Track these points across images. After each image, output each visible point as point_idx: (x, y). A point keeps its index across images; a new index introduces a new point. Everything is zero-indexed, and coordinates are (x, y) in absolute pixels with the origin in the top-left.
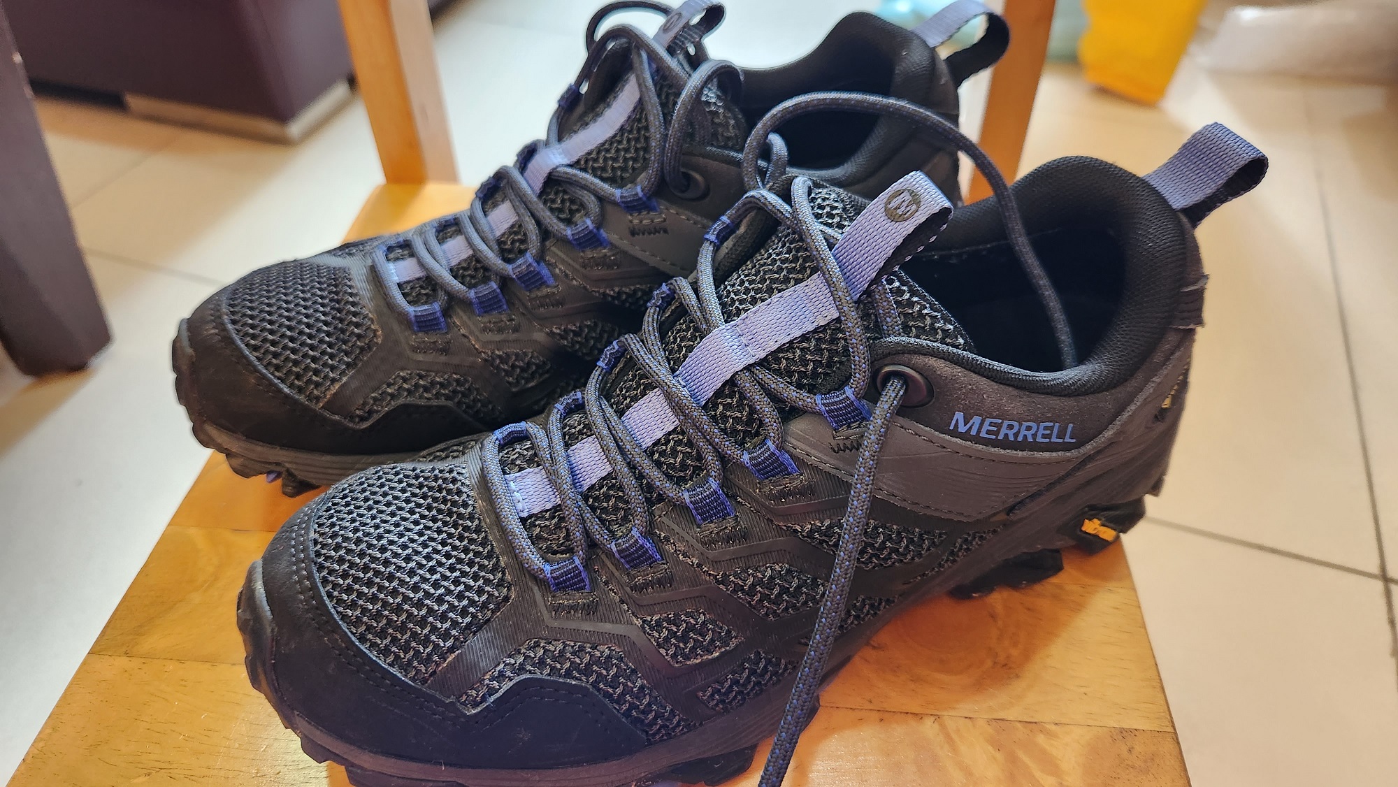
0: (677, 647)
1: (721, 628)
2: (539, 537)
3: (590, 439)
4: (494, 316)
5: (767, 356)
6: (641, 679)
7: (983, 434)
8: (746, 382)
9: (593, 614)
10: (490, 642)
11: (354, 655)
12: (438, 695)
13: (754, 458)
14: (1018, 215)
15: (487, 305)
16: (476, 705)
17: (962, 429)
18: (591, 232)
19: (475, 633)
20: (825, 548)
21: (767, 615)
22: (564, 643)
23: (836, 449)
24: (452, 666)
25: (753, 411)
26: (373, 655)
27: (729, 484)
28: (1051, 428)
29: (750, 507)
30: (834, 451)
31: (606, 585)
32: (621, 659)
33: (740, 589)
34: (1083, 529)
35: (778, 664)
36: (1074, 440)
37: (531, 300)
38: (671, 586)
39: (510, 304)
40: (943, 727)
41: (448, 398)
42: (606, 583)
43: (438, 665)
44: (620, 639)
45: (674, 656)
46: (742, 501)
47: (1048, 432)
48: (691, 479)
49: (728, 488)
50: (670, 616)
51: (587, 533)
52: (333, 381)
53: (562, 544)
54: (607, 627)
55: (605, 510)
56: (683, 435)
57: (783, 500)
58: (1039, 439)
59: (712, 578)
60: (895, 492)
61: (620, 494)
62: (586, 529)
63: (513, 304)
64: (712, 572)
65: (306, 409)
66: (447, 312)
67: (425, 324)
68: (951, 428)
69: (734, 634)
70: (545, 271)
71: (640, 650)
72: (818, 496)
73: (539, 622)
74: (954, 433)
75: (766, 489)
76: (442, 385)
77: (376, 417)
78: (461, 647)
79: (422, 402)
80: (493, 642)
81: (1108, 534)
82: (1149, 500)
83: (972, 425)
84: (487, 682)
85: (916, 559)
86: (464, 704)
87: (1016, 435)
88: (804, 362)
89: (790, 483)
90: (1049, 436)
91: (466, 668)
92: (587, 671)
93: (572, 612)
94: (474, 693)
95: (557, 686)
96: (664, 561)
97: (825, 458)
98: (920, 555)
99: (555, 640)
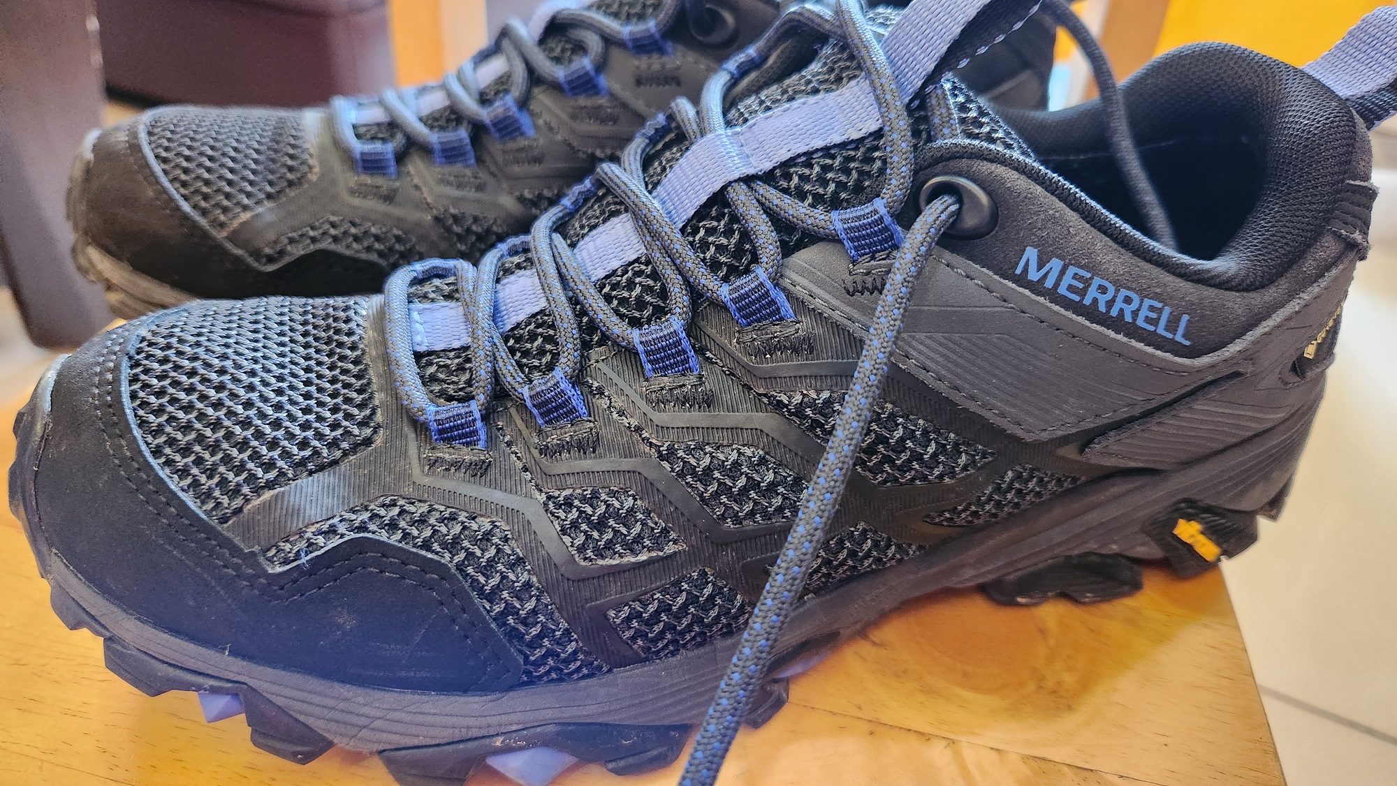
0: (588, 537)
1: (656, 523)
2: (433, 379)
3: (528, 272)
4: (457, 168)
5: (775, 168)
6: (529, 574)
7: (1062, 290)
8: (741, 198)
9: (481, 476)
10: (330, 489)
11: (139, 469)
12: (237, 541)
13: (736, 290)
14: (1123, 112)
15: (451, 154)
16: (286, 562)
17: (1034, 275)
18: (587, 74)
19: (311, 473)
20: (818, 437)
21: (723, 517)
22: (431, 506)
23: (851, 290)
24: (268, 507)
25: (746, 235)
26: (164, 473)
27: (698, 332)
28: (1160, 311)
29: (722, 367)
30: (848, 292)
31: (508, 446)
32: (506, 540)
33: (691, 472)
34: (1176, 532)
35: (731, 600)
36: (1187, 343)
37: (505, 152)
38: (594, 452)
39: (480, 160)
40: (958, 757)
41: (381, 254)
42: (509, 444)
43: (247, 501)
44: (510, 514)
45: (581, 549)
46: (711, 356)
47: (1154, 315)
48: (649, 322)
49: (696, 338)
50: (585, 493)
51: (496, 376)
52: (245, 208)
53: (461, 390)
54: (497, 496)
55: (526, 353)
56: (647, 265)
57: (768, 356)
58: (1140, 322)
59: (653, 450)
60: (929, 363)
61: (551, 332)
62: (495, 370)
63: (484, 162)
64: (654, 441)
65: (205, 235)
66: (400, 157)
67: (371, 165)
68: (1018, 271)
69: (673, 535)
70: (524, 119)
71: (535, 532)
72: (818, 355)
73: (404, 476)
74: (1022, 280)
75: (747, 338)
76: (377, 238)
77: (287, 260)
78: (286, 485)
79: (348, 253)
80: (334, 489)
81: (1207, 549)
82: (1263, 523)
83: (1047, 273)
84: (309, 535)
85: (947, 480)
86: (270, 560)
87: (1110, 304)
88: (824, 182)
89: (780, 332)
90: (1154, 322)
91: (284, 512)
92: (453, 545)
93: (453, 470)
94: (287, 547)
95: (406, 558)
96: (593, 419)
97: (835, 302)
98: (952, 474)
99: (420, 501)
